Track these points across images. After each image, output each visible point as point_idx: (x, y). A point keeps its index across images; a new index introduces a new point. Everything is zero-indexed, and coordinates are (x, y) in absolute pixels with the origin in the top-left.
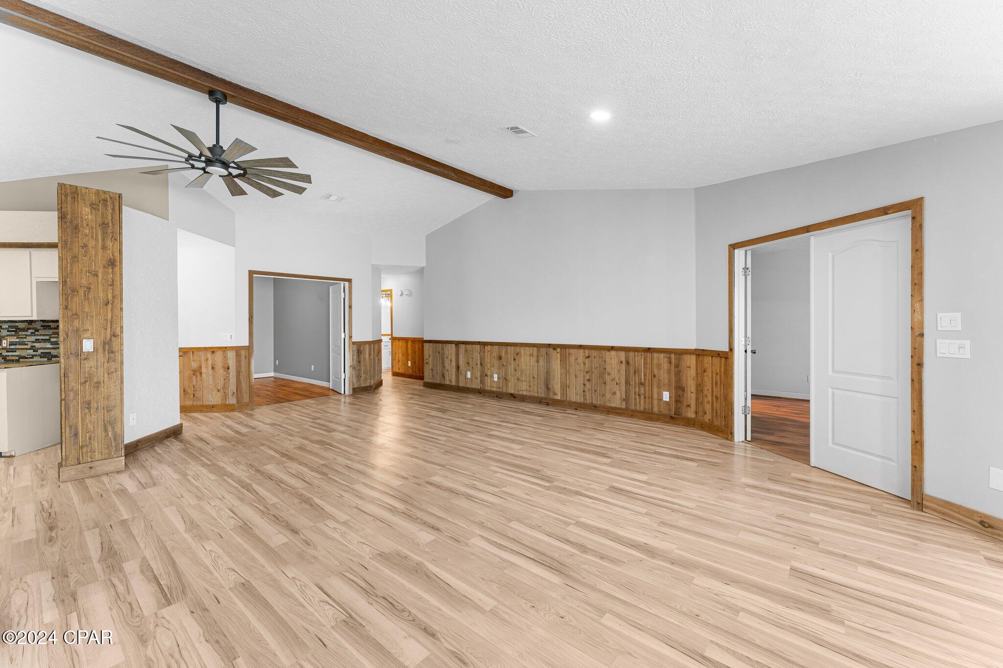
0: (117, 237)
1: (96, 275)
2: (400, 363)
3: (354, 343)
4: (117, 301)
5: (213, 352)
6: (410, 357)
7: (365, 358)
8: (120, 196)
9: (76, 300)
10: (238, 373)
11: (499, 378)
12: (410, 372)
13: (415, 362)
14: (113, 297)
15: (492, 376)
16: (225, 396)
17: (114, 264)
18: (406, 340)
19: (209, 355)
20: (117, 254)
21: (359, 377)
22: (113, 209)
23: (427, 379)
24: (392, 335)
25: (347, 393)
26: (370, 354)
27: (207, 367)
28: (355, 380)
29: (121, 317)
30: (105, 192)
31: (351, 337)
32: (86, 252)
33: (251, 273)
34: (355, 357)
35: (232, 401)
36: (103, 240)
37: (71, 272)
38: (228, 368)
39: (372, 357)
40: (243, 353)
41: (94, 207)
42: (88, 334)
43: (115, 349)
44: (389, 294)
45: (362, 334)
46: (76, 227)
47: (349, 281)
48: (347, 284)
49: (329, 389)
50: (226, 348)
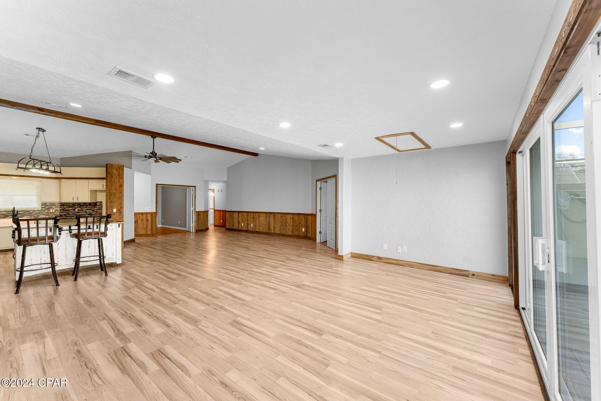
0: (122, 178)
1: (117, 190)
2: (218, 221)
3: (196, 212)
4: (122, 197)
5: (142, 214)
6: (222, 218)
7: (201, 218)
8: (123, 165)
9: (112, 197)
10: (152, 222)
11: (253, 225)
12: (221, 225)
13: (223, 221)
14: (121, 196)
15: (251, 225)
16: (147, 231)
17: (121, 186)
18: (220, 211)
19: (141, 216)
20: (122, 183)
21: (198, 225)
22: (121, 170)
23: (227, 227)
24: (214, 209)
25: (193, 232)
26: (203, 217)
27: (140, 220)
28: (197, 227)
29: (123, 202)
30: (119, 165)
31: (195, 209)
32: (114, 183)
33: (157, 185)
34: (197, 218)
35: (149, 233)
36: (119, 180)
37: (111, 189)
38: (148, 220)
39: (204, 217)
40: (154, 215)
41: (116, 170)
42: (115, 207)
43: (122, 212)
44: (213, 191)
45: (200, 208)
46: (112, 176)
47: (195, 187)
48: (194, 188)
49: (186, 231)
50: (147, 213)
